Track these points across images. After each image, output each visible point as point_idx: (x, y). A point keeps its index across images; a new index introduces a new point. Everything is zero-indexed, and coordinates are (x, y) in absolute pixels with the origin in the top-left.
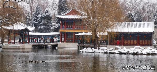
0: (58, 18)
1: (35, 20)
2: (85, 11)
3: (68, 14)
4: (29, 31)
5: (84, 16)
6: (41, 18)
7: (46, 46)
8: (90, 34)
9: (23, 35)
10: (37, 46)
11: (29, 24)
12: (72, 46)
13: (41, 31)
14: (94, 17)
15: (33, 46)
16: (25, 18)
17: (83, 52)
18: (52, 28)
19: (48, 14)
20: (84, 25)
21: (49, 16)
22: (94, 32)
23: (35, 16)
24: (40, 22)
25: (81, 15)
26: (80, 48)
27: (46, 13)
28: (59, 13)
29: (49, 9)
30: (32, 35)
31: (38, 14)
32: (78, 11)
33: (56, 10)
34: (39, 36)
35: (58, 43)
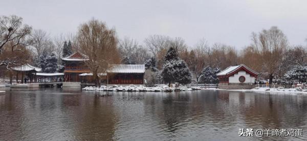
0: (63, 61)
1: (42, 62)
2: (87, 54)
3: (72, 57)
4: (36, 72)
5: (86, 58)
6: (47, 60)
7: (52, 85)
8: (91, 74)
9: (31, 75)
10: (44, 85)
11: (36, 66)
12: (75, 85)
13: (47, 72)
14: (95, 60)
15: (40, 85)
16: (32, 60)
17: (85, 90)
18: (57, 69)
19: (54, 56)
20: (87, 67)
21: (55, 58)
22: (95, 73)
23: (42, 58)
24: (46, 64)
25: (84, 58)
26: (82, 86)
27: (52, 56)
28: (64, 56)
29: (55, 53)
30: (39, 76)
31: (45, 57)
32: (81, 54)
33: (62, 54)
34: (45, 77)
35: (63, 83)
